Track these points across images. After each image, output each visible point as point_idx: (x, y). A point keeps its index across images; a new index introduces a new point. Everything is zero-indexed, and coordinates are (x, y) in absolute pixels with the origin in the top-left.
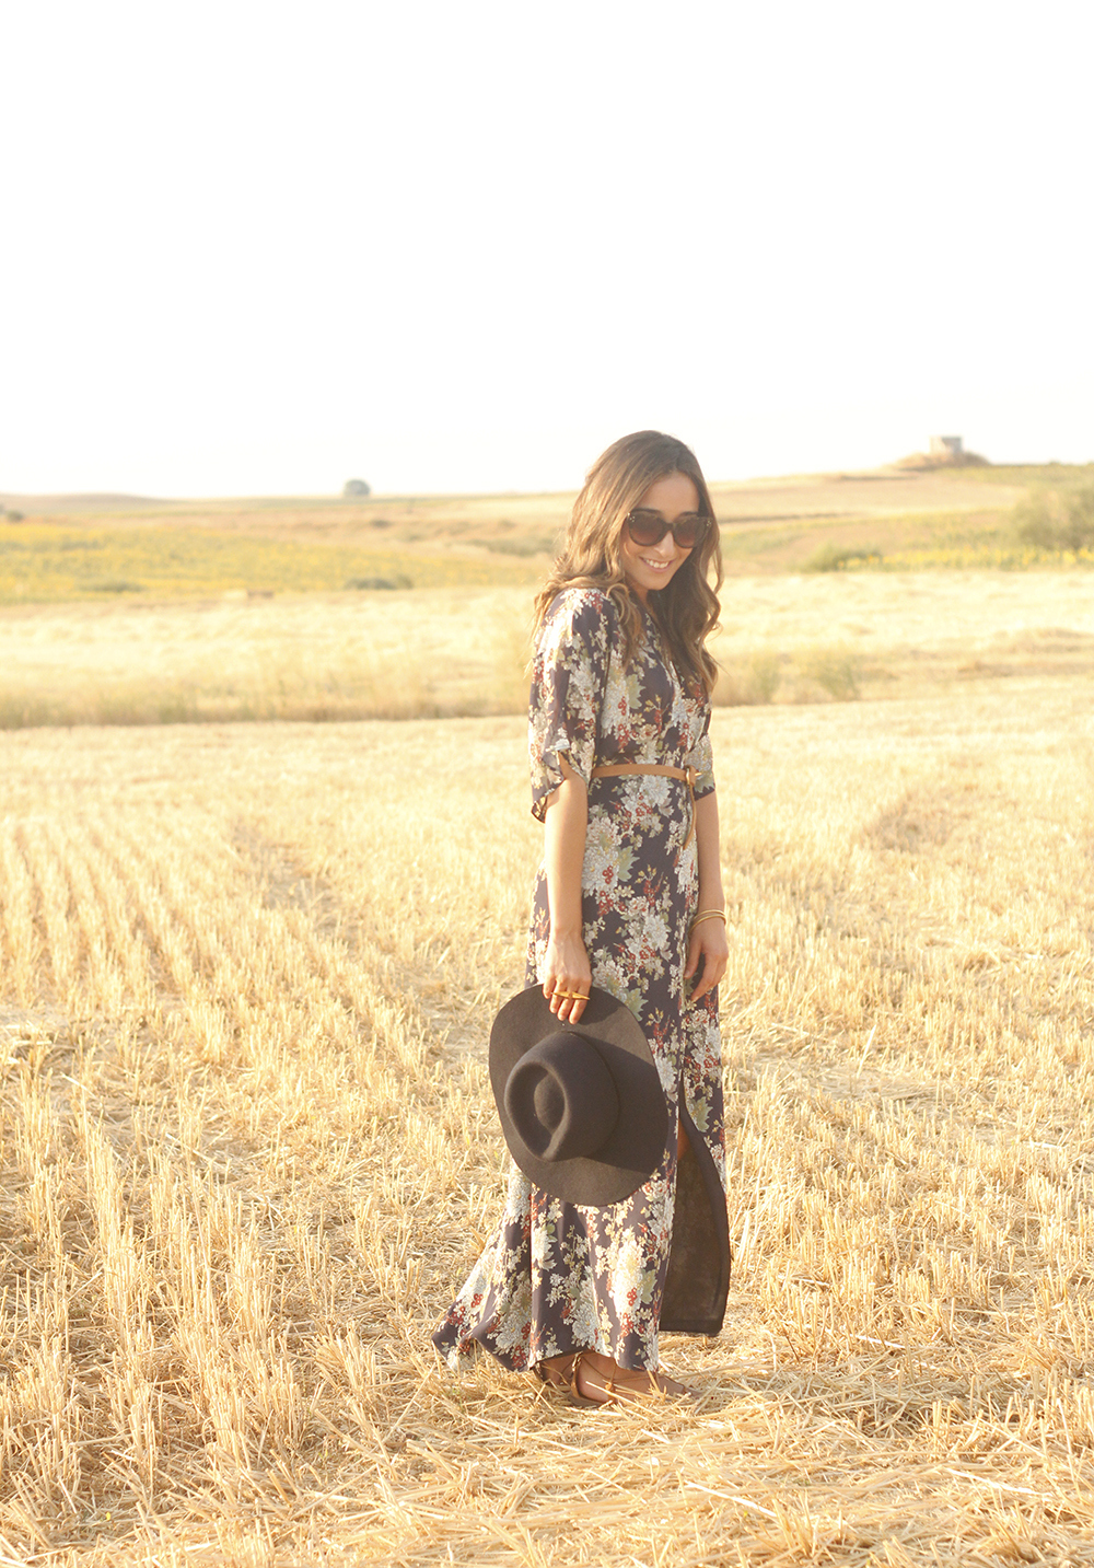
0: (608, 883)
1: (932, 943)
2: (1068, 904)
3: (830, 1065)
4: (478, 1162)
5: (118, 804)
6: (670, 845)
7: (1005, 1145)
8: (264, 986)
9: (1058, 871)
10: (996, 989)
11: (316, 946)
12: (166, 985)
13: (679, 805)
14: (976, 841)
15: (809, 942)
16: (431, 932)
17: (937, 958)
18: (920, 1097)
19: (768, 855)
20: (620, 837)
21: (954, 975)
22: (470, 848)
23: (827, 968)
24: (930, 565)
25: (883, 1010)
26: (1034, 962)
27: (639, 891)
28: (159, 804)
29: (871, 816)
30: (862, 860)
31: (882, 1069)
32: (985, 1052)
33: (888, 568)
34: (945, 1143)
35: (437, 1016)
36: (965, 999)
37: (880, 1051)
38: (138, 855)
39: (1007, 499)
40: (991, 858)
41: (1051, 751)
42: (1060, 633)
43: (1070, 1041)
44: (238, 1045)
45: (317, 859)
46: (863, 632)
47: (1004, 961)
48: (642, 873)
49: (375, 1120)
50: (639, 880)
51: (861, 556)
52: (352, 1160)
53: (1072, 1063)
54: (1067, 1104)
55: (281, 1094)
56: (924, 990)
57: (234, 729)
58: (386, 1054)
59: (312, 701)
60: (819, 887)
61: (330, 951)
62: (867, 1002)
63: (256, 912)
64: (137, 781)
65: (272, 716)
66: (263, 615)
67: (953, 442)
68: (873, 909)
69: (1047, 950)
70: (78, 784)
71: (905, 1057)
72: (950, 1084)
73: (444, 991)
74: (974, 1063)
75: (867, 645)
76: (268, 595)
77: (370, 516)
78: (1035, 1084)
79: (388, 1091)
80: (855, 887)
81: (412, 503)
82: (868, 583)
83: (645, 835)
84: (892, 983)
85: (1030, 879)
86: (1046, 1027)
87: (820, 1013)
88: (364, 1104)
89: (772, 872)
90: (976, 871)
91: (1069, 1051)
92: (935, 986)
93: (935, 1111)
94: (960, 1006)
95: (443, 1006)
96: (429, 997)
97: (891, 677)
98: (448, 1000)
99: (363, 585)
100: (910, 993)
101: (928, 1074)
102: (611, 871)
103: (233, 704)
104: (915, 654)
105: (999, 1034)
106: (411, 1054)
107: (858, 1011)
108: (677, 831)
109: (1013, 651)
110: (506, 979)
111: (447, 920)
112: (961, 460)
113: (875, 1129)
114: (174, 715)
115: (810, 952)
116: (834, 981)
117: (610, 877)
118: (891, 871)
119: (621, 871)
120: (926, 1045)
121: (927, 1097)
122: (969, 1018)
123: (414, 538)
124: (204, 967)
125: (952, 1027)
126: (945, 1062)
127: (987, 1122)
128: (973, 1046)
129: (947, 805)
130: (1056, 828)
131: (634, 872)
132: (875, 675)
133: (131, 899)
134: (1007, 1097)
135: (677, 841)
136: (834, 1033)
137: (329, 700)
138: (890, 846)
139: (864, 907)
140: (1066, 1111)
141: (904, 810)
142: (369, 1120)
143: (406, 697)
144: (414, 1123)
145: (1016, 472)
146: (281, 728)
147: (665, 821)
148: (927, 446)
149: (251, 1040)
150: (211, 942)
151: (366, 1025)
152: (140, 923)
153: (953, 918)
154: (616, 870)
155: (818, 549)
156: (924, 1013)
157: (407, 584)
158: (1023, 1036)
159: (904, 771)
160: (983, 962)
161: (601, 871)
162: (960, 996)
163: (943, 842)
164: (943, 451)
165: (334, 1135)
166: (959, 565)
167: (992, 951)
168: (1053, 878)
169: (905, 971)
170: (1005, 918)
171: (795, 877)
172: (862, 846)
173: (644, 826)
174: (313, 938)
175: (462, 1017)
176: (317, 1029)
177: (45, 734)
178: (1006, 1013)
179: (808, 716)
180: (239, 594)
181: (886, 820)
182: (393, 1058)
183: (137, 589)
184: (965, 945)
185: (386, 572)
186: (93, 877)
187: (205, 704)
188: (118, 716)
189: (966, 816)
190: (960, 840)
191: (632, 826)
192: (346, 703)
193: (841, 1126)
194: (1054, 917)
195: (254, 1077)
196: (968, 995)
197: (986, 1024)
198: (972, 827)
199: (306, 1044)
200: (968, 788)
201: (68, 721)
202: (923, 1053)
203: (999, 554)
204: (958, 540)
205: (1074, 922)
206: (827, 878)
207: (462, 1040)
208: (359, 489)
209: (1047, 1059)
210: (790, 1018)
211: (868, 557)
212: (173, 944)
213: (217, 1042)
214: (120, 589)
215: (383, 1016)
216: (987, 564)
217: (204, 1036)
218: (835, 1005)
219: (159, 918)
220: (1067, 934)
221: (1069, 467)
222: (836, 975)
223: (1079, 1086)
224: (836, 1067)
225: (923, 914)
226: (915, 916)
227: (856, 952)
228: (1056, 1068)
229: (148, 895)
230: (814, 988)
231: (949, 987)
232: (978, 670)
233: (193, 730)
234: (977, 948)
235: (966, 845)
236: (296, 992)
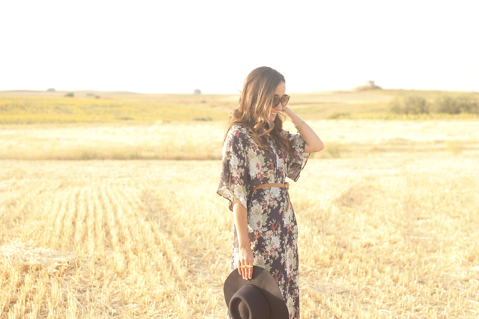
0: (258, 227)
1: (354, 238)
2: (398, 226)
3: (318, 279)
4: (197, 312)
5: (111, 184)
6: (280, 211)
7: (372, 311)
8: (140, 247)
9: (395, 215)
10: (373, 255)
11: (158, 234)
12: (109, 246)
13: (284, 196)
14: (371, 204)
15: (315, 237)
16: (197, 230)
17: (355, 244)
18: (345, 292)
19: (305, 207)
20: (263, 210)
21: (360, 249)
22: (213, 202)
23: (319, 246)
24: (364, 118)
25: (336, 261)
26: (386, 245)
27: (269, 228)
28: (124, 185)
29: (339, 195)
30: (335, 210)
31: (334, 282)
32: (368, 277)
33: (351, 119)
34: (352, 310)
35: (194, 259)
36: (363, 258)
37: (334, 275)
38: (111, 202)
39: (387, 100)
40: (375, 210)
41: (396, 175)
42: (401, 139)
43: (395, 274)
44: (127, 267)
45: (166, 205)
46: (342, 137)
47: (377, 244)
48: (270, 222)
49: (165, 296)
50: (270, 225)
51: (344, 115)
52: (156, 310)
53: (396, 281)
54: (393, 296)
55: (137, 285)
56: (350, 254)
57: (152, 162)
58: (174, 272)
59: (176, 154)
60: (321, 218)
61: (162, 236)
62: (331, 258)
63: (142, 222)
64: (120, 177)
65: (164, 158)
66: (167, 128)
67: (372, 82)
68: (337, 225)
69: (390, 241)
70: (101, 178)
71: (342, 278)
72: (356, 288)
73: (197, 250)
74: (364, 280)
75: (343, 142)
76: (169, 122)
77: (201, 99)
78: (383, 289)
79: (172, 286)
80: (332, 219)
81: (213, 96)
82: (344, 123)
83: (272, 208)
84: (340, 251)
85: (387, 217)
86: (388, 268)
87: (316, 261)
88: (163, 290)
89: (306, 213)
90: (370, 214)
91: (395, 277)
92: (354, 253)
93: (350, 297)
94: (361, 261)
95: (196, 255)
96: (192, 252)
97: (350, 151)
98: (198, 253)
99: (198, 120)
100: (345, 255)
101: (349, 284)
102: (259, 223)
103: (153, 154)
104: (358, 145)
105: (373, 270)
106: (182, 272)
107: (328, 261)
108: (283, 206)
109: (387, 144)
110: (217, 247)
111: (202, 226)
112: (374, 88)
113: (329, 304)
114: (135, 157)
115: (315, 240)
116: (321, 251)
117: (259, 225)
118: (344, 213)
119: (263, 222)
120: (349, 273)
121: (347, 292)
122: (364, 264)
123: (213, 106)
124: (122, 240)
125: (358, 267)
126: (354, 279)
127: (367, 302)
128: (364, 274)
129: (363, 192)
130: (396, 201)
131: (268, 222)
132: (345, 151)
133: (105, 217)
134: (374, 292)
135: (283, 209)
136: (320, 268)
137: (181, 154)
138: (344, 205)
139: (334, 225)
140: (393, 298)
141: (349, 193)
142: (164, 296)
143: (204, 154)
144: (178, 298)
145: (390, 92)
146: (166, 162)
147: (279, 203)
148: (365, 83)
149: (132, 265)
150: (126, 232)
151: (169, 261)
152: (105, 225)
153: (362, 230)
154: (261, 222)
155: (331, 112)
156: (350, 262)
157: (211, 119)
158: (381, 271)
159: (351, 181)
160: (369, 245)
161: (256, 223)
162: (361, 257)
163: (361, 204)
164: (369, 85)
165: (152, 300)
166: (372, 118)
167: (373, 241)
168: (394, 217)
169: (345, 247)
170: (378, 230)
171: (313, 215)
172: (335, 205)
173: (272, 205)
174: (158, 231)
175: (202, 259)
176: (153, 263)
177: (96, 162)
178: (376, 263)
179: (324, 162)
180: (160, 122)
181: (343, 197)
182: (175, 274)
183: (132, 119)
184: (364, 239)
185: (205, 116)
186: (95, 208)
187: (144, 154)
188: (118, 157)
189: (368, 196)
190: (366, 204)
191: (267, 206)
192: (186, 155)
193: (318, 302)
194: (393, 230)
195: (130, 279)
196: (364, 257)
197: (369, 267)
198: (370, 200)
199: (148, 268)
200: (370, 187)
201: (103, 158)
202: (348, 276)
203: (384, 115)
204: (372, 111)
205: (399, 232)
206: (323, 216)
207: (201, 267)
208: (198, 92)
209: (388, 280)
210: (306, 262)
211: (346, 115)
212: (114, 232)
213: (121, 266)
214: (126, 119)
215: (175, 259)
216: (380, 118)
217: (117, 264)
218: (321, 258)
219: (111, 223)
220: (397, 236)
221: (406, 91)
222: (322, 248)
223: (397, 290)
224: (320, 280)
225: (352, 228)
226: (350, 228)
227: (330, 241)
228: (391, 283)
229: (110, 215)
230: (315, 253)
231: (358, 253)
232: (376, 150)
233: (140, 162)
234: (368, 240)
235: (367, 206)
236: (149, 249)
